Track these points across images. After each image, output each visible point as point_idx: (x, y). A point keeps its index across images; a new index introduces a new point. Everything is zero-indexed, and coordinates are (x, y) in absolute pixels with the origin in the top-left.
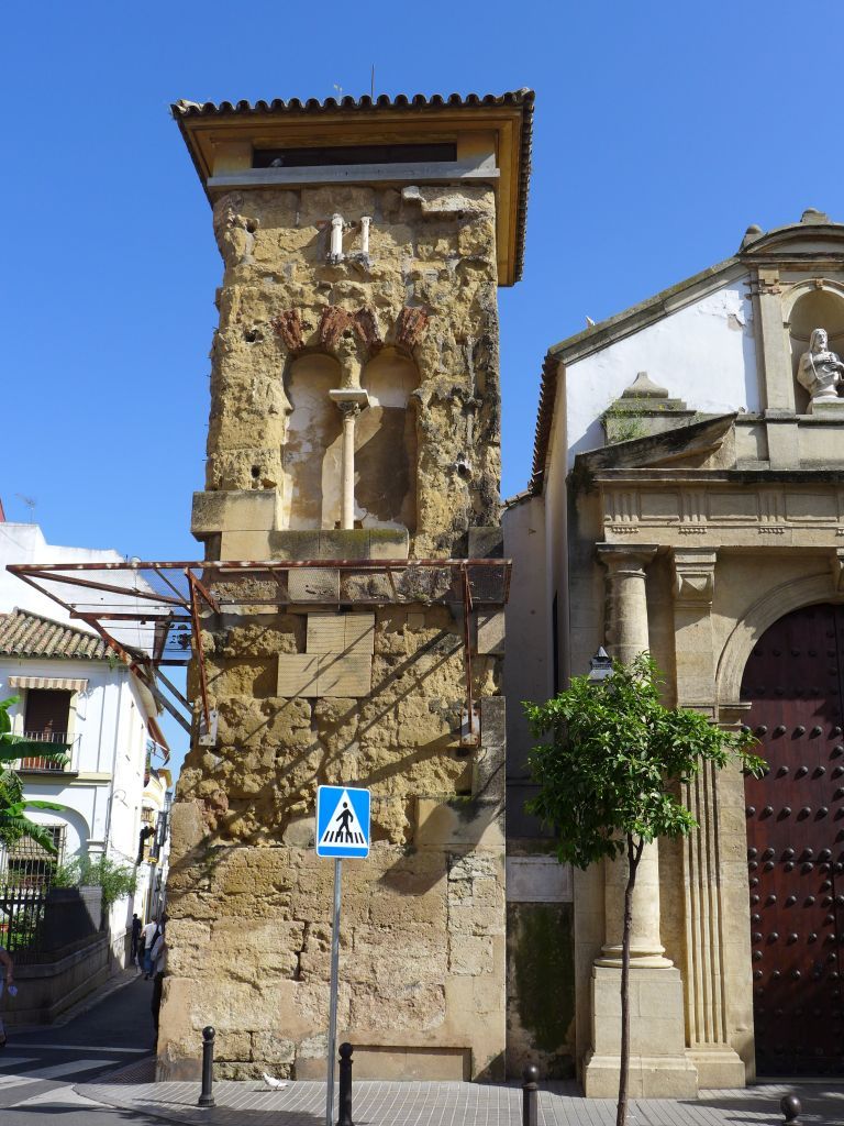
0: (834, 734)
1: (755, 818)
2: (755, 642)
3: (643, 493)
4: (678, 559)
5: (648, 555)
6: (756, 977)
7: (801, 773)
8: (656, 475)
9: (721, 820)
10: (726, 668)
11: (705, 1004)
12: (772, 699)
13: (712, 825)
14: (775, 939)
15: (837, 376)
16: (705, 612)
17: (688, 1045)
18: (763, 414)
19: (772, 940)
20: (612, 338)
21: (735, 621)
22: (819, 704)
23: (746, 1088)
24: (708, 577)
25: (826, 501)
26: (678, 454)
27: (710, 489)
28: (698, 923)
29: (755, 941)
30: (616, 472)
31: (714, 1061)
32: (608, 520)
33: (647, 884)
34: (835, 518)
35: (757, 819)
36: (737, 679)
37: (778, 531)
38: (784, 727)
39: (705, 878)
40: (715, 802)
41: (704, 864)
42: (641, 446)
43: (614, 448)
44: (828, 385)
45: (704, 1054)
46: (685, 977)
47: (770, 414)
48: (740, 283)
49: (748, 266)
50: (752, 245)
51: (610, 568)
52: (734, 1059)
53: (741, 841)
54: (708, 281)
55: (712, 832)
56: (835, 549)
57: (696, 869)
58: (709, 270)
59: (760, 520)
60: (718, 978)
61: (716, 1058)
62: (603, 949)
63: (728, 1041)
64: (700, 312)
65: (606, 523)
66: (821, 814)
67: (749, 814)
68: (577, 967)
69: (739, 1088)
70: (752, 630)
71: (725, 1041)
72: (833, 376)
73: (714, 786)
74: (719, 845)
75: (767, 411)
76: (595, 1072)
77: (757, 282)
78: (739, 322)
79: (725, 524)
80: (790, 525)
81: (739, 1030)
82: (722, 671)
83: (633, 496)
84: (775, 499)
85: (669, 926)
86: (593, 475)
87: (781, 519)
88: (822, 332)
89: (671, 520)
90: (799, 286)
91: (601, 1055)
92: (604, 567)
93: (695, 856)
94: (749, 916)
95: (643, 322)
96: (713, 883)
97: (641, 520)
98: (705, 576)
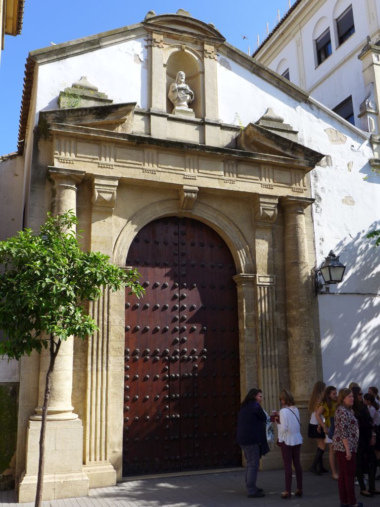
0: (174, 287)
1: (130, 332)
2: (136, 233)
3: (79, 142)
4: (96, 181)
5: (78, 177)
6: (125, 421)
7: (156, 308)
8: (87, 131)
9: (111, 333)
10: (119, 247)
11: (96, 439)
12: (143, 266)
13: (105, 335)
14: (137, 399)
15: (188, 97)
16: (109, 213)
17: (84, 463)
18: (149, 110)
19: (134, 400)
20: (68, 54)
21: (126, 221)
22: (168, 270)
23: (117, 485)
24: (113, 193)
25: (179, 159)
26: (101, 121)
27: (117, 143)
28: (94, 392)
29: (126, 401)
30: (63, 126)
31: (99, 472)
32: (57, 154)
33: (66, 370)
34: (183, 169)
35: (131, 332)
36: (125, 253)
37: (153, 172)
38: (148, 282)
39: (100, 366)
40: (108, 322)
41: (100, 358)
42: (80, 113)
43: (63, 111)
44: (185, 101)
45: (93, 468)
46: (84, 424)
47: (153, 110)
48: (142, 39)
49: (147, 30)
50: (150, 19)
51: (56, 182)
52: (110, 469)
53: (122, 345)
54: (125, 34)
55: (105, 339)
56: (182, 186)
57: (95, 361)
58: (126, 27)
59: (144, 165)
60: (104, 423)
61: (100, 470)
62: (36, 410)
63: (108, 459)
64: (119, 49)
65: (55, 156)
66: (165, 330)
67: (127, 330)
68: (19, 422)
69: (112, 486)
70: (135, 226)
71: (106, 459)
72: (187, 96)
73: (108, 313)
74: (109, 347)
75: (151, 109)
76: (26, 486)
77: (151, 40)
78: (140, 60)
79: (125, 165)
80: (160, 169)
81: (114, 452)
82: (117, 248)
83: (73, 142)
84: (153, 154)
85: (77, 394)
86: (49, 126)
87: (155, 166)
88: (182, 73)
89: (94, 159)
90: (173, 47)
91: (30, 475)
92: (52, 182)
93: (95, 353)
94: (123, 387)
95: (87, 49)
96: (104, 369)
97: (76, 156)
98: (111, 193)
